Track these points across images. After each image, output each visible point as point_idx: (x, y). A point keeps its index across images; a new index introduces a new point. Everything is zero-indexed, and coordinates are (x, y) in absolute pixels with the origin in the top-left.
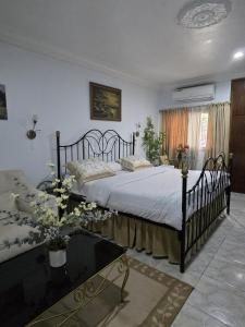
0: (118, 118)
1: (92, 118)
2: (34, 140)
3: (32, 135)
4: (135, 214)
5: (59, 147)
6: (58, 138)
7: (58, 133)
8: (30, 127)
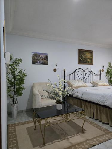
0: (92, 63)
1: (79, 64)
2: (56, 72)
3: (55, 70)
4: (93, 101)
5: (64, 75)
6: (64, 72)
7: (64, 70)
8: (55, 67)
